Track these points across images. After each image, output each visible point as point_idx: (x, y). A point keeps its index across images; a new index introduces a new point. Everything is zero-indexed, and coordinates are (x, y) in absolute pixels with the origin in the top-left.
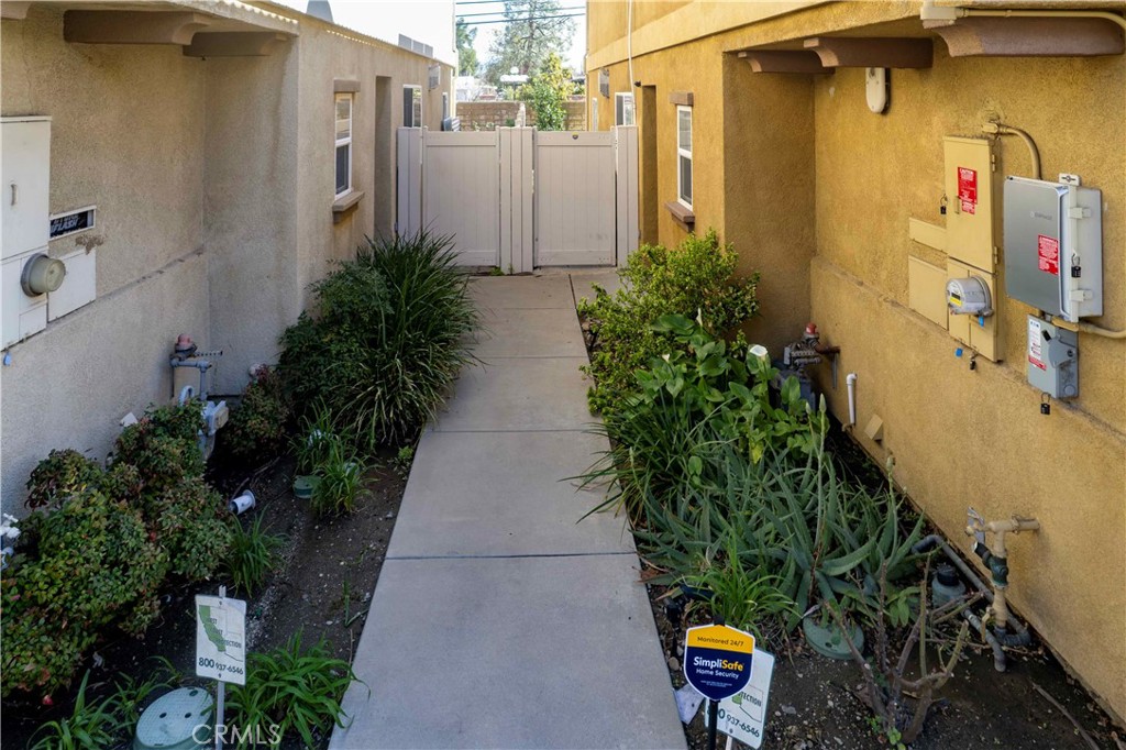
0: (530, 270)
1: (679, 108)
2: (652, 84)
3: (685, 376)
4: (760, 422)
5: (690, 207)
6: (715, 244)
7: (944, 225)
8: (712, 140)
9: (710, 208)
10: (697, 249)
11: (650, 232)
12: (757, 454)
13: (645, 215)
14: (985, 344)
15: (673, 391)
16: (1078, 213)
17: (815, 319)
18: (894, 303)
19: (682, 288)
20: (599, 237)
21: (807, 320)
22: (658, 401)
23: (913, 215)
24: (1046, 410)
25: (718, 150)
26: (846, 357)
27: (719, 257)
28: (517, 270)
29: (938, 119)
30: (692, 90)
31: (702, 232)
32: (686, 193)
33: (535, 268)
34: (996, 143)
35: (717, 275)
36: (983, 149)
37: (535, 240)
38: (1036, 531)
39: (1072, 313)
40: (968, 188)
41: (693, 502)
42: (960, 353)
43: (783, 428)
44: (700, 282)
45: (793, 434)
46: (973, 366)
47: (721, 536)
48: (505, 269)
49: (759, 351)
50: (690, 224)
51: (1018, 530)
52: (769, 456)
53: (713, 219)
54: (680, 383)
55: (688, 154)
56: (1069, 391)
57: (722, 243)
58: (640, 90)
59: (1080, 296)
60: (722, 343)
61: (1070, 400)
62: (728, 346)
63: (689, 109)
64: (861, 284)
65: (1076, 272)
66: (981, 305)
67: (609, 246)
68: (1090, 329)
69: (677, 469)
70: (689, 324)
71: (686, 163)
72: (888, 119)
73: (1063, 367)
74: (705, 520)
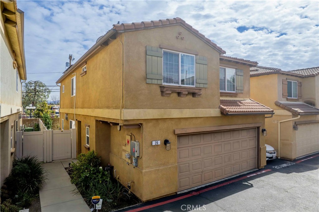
0: (51, 161)
1: (86, 127)
2: (80, 121)
3: (89, 173)
4: (101, 178)
5: (89, 146)
6: (94, 152)
7: (126, 146)
8: (93, 134)
9: (92, 145)
10: (91, 153)
11: (79, 150)
12: (100, 182)
13: (78, 147)
14: (130, 162)
15: (87, 176)
16: (137, 145)
17: (110, 162)
18: (121, 158)
19: (88, 160)
20: (67, 152)
21: (109, 163)
22: (85, 178)
23: (123, 145)
24: (134, 168)
25: (94, 136)
26: (114, 168)
27: (94, 154)
28: (48, 161)
29: (126, 132)
30: (89, 124)
31: (91, 150)
32: (88, 143)
33: (52, 161)
34: (131, 136)
35: (94, 157)
36: (130, 137)
37: (52, 154)
38: (134, 182)
39: (136, 156)
40: (128, 142)
41: (91, 189)
42: (127, 163)
43: (104, 178)
44: (91, 159)
45: (106, 179)
46: (129, 165)
47: (95, 192)
48: (45, 162)
49: (101, 168)
50: (89, 149)
51: (132, 182)
52: (102, 182)
53: (93, 148)
54: (88, 174)
55: (88, 136)
56: (136, 165)
57: (95, 152)
58: (77, 121)
59: (137, 154)
60: (95, 168)
61: (136, 166)
62: (96, 168)
63: (89, 128)
64: (117, 156)
65: (136, 152)
66: (129, 157)
67: (70, 154)
68: (138, 158)
69: (89, 186)
70: (89, 166)
71: (88, 137)
72: (120, 131)
73: (136, 162)
74: (93, 190)
